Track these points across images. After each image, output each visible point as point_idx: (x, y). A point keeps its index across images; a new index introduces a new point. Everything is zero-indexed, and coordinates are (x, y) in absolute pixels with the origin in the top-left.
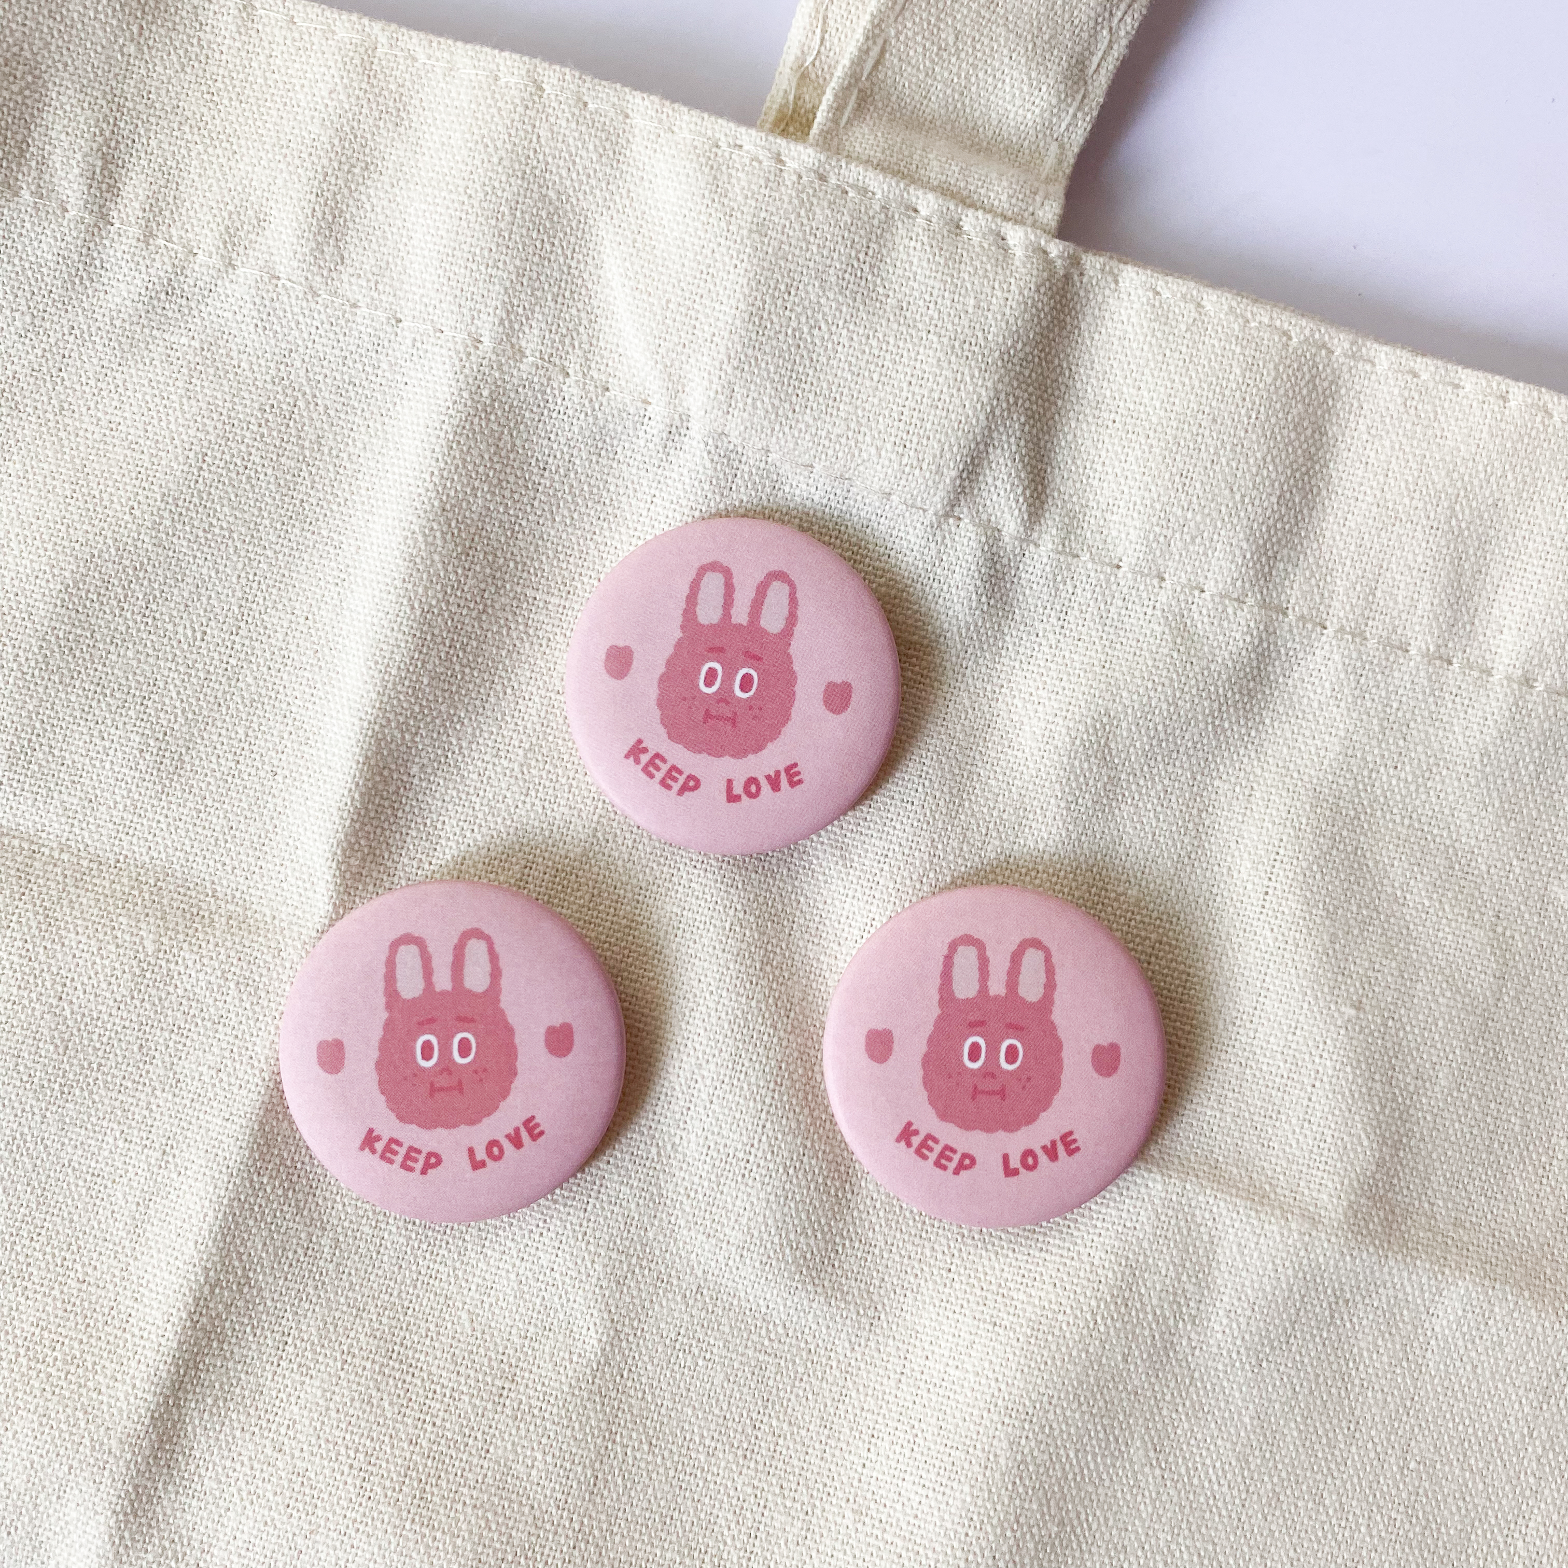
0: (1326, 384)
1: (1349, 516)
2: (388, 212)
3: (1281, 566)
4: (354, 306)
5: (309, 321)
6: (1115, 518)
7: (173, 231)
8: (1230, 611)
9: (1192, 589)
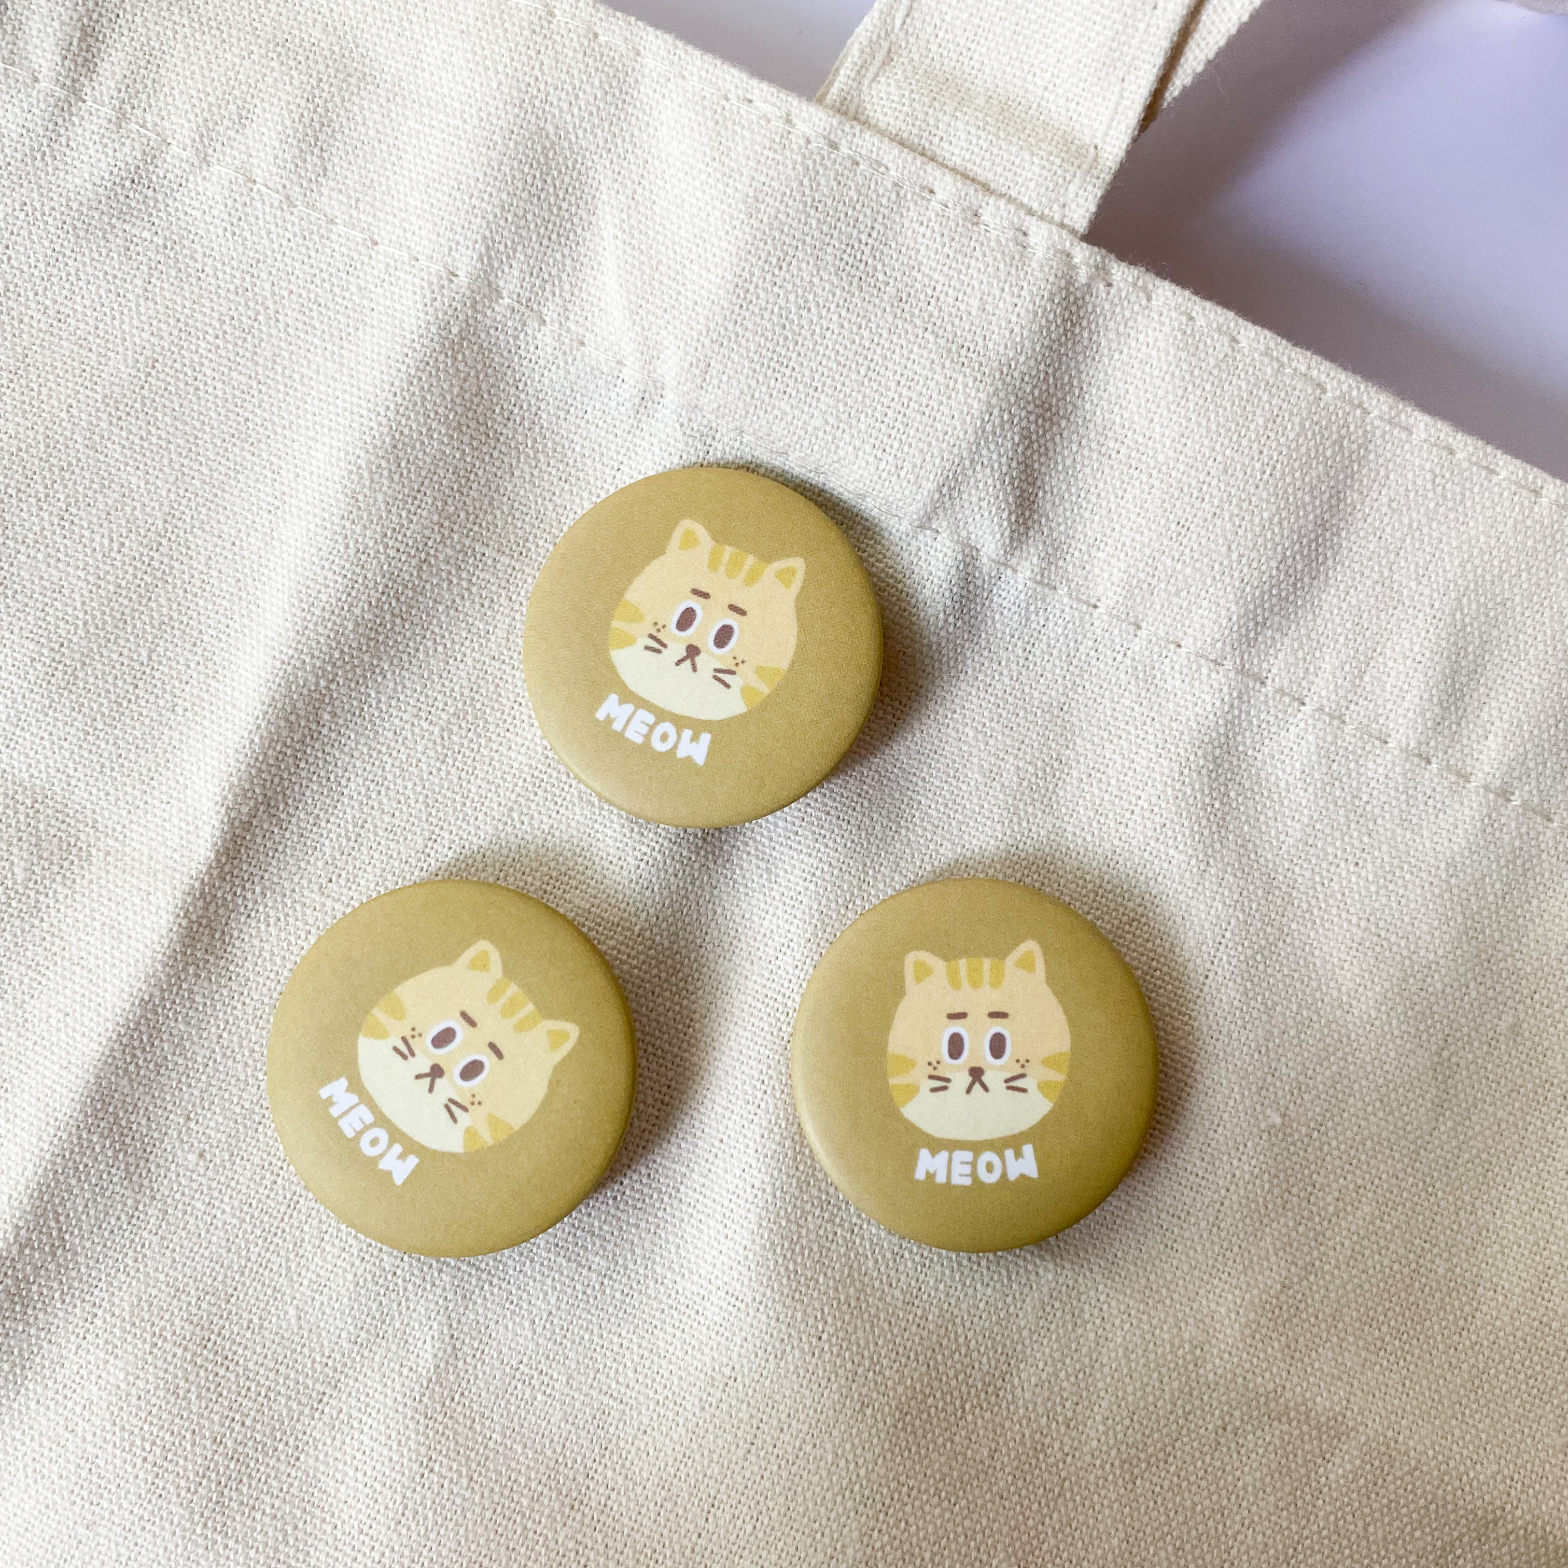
1: (1352, 591)
2: (380, 128)
3: (1269, 633)
4: (332, 221)
5: (281, 232)
6: (1100, 554)
7: (148, 117)
8: (1205, 671)
9: (1168, 642)
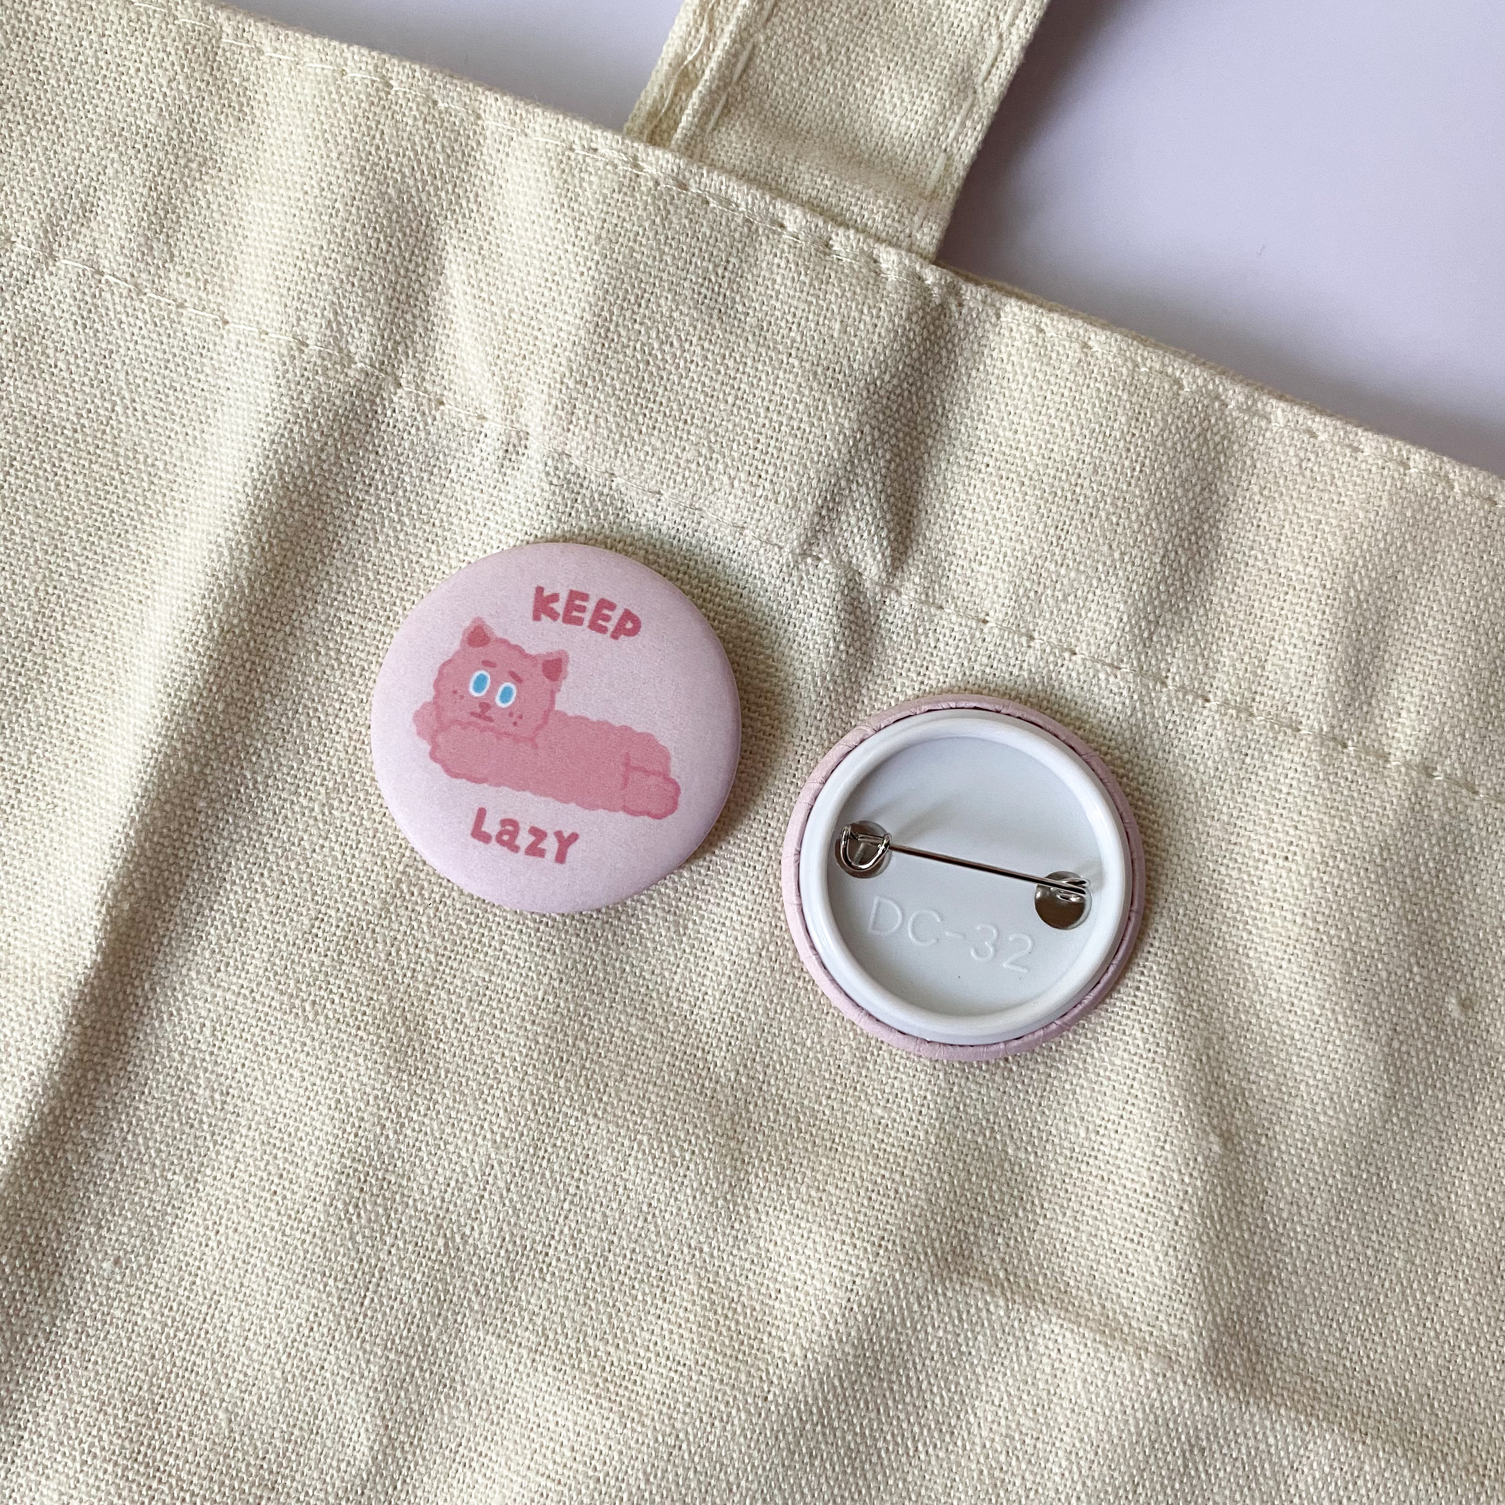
0: (1217, 439)
1: (1239, 582)
2: (223, 209)
3: (1164, 631)
4: (181, 306)
5: (132, 320)
6: (982, 568)
8: (1102, 676)
9: (1063, 650)
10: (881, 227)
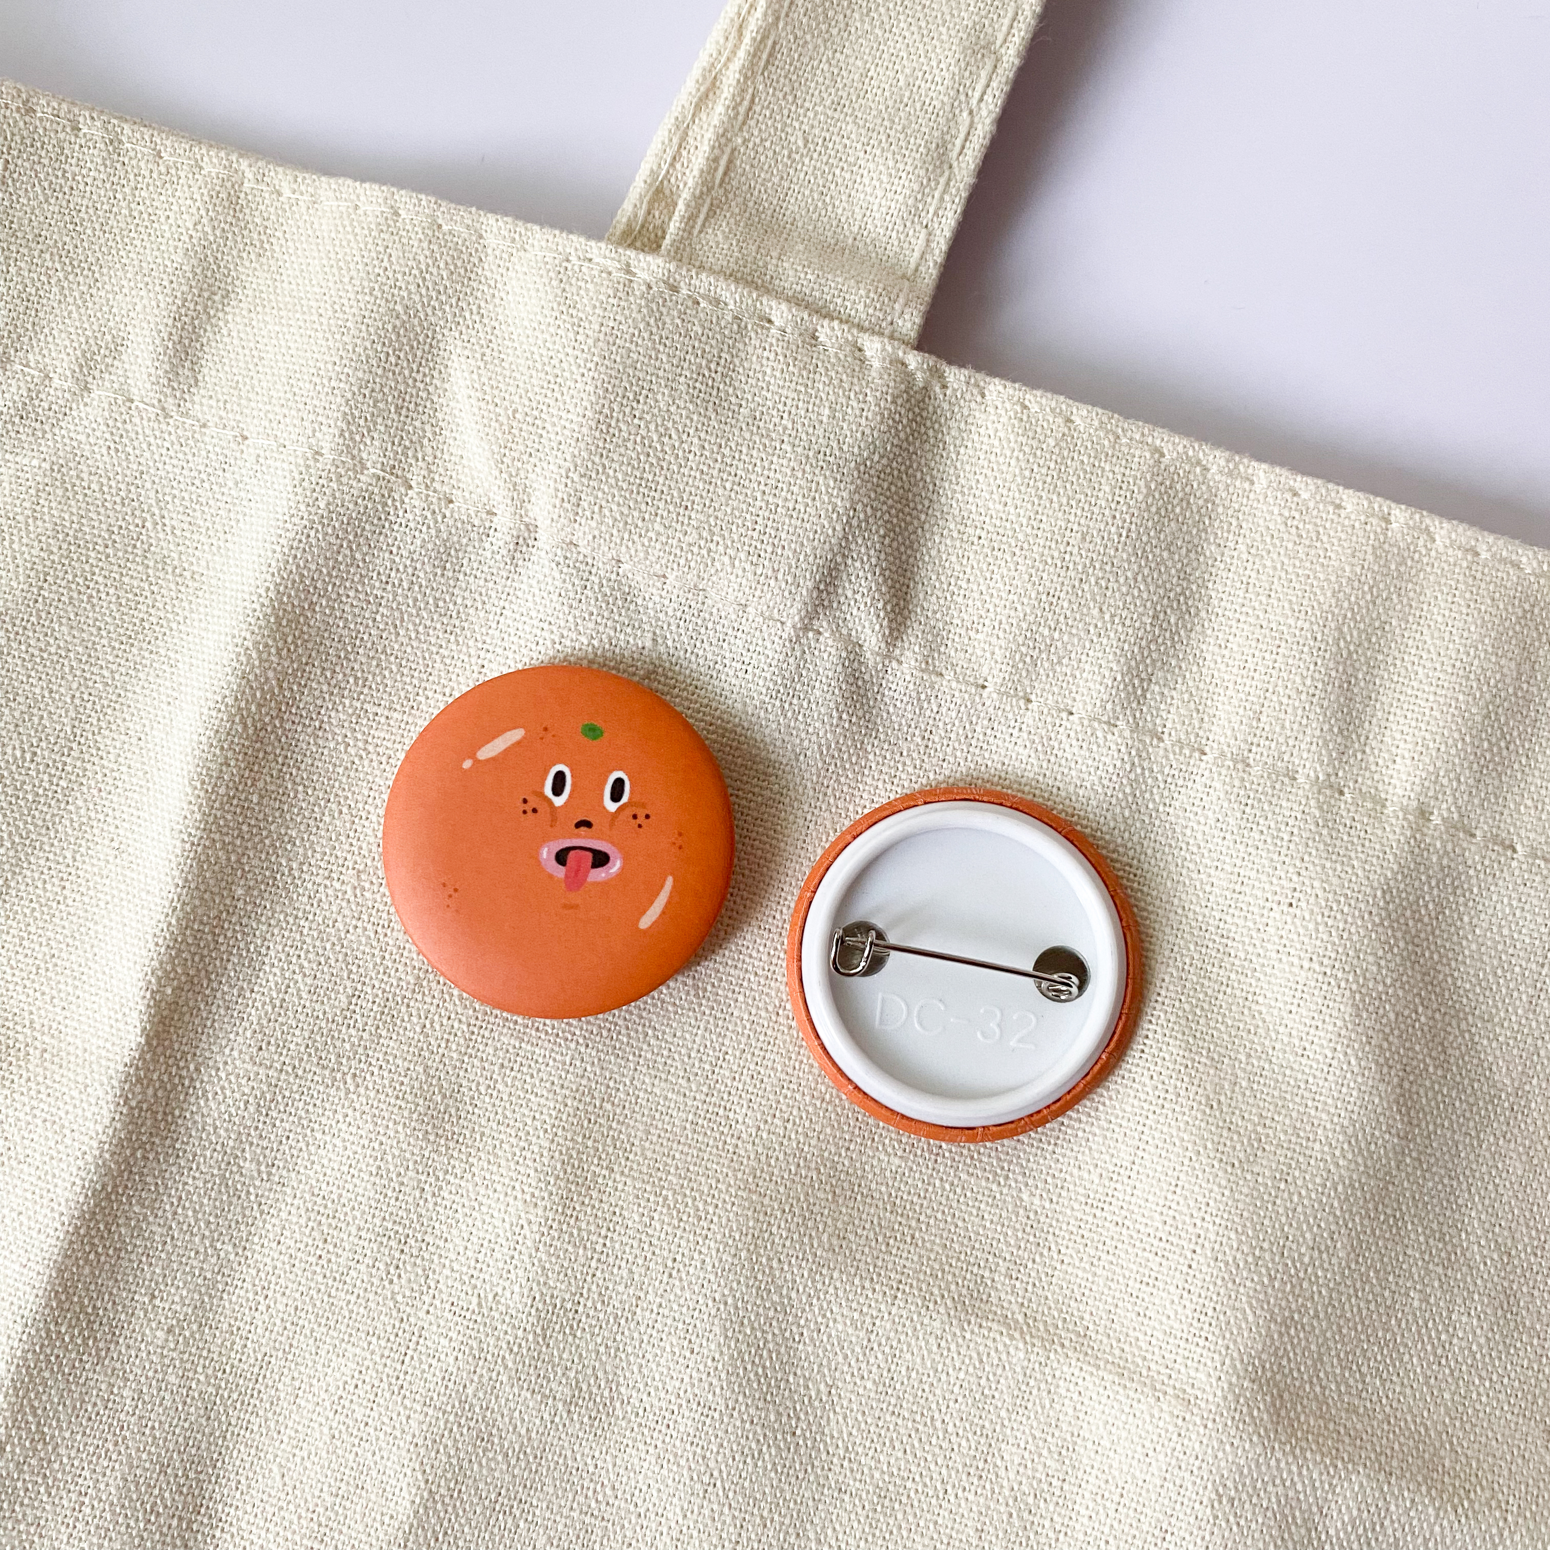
0: (1201, 502)
1: (1231, 638)
2: (243, 335)
3: (1157, 689)
4: (204, 426)
5: (160, 442)
6: (979, 636)
8: (1100, 734)
9: (1060, 710)
10: (864, 316)
